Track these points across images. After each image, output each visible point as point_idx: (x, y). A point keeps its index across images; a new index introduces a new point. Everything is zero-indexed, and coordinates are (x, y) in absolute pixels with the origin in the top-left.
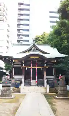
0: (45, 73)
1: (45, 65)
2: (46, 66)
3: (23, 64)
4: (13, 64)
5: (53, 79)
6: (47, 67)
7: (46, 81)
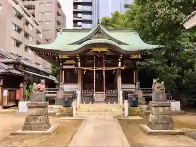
0: (119, 79)
1: (120, 63)
2: (122, 66)
3: (79, 64)
4: (61, 64)
5: (134, 90)
6: (123, 68)
7: (120, 93)
